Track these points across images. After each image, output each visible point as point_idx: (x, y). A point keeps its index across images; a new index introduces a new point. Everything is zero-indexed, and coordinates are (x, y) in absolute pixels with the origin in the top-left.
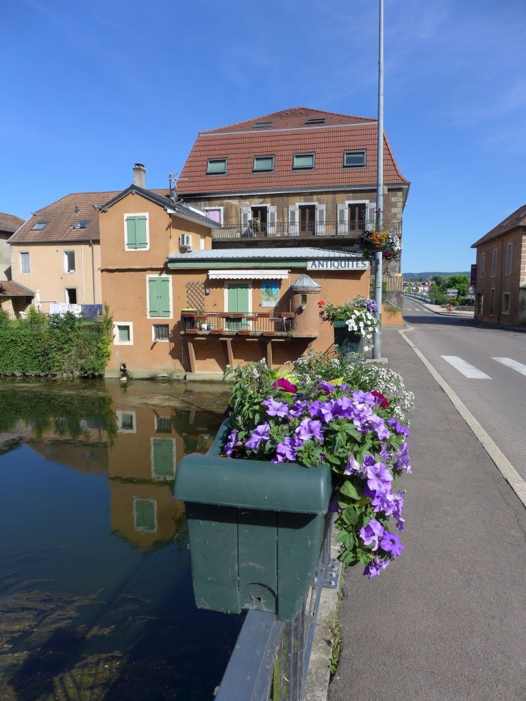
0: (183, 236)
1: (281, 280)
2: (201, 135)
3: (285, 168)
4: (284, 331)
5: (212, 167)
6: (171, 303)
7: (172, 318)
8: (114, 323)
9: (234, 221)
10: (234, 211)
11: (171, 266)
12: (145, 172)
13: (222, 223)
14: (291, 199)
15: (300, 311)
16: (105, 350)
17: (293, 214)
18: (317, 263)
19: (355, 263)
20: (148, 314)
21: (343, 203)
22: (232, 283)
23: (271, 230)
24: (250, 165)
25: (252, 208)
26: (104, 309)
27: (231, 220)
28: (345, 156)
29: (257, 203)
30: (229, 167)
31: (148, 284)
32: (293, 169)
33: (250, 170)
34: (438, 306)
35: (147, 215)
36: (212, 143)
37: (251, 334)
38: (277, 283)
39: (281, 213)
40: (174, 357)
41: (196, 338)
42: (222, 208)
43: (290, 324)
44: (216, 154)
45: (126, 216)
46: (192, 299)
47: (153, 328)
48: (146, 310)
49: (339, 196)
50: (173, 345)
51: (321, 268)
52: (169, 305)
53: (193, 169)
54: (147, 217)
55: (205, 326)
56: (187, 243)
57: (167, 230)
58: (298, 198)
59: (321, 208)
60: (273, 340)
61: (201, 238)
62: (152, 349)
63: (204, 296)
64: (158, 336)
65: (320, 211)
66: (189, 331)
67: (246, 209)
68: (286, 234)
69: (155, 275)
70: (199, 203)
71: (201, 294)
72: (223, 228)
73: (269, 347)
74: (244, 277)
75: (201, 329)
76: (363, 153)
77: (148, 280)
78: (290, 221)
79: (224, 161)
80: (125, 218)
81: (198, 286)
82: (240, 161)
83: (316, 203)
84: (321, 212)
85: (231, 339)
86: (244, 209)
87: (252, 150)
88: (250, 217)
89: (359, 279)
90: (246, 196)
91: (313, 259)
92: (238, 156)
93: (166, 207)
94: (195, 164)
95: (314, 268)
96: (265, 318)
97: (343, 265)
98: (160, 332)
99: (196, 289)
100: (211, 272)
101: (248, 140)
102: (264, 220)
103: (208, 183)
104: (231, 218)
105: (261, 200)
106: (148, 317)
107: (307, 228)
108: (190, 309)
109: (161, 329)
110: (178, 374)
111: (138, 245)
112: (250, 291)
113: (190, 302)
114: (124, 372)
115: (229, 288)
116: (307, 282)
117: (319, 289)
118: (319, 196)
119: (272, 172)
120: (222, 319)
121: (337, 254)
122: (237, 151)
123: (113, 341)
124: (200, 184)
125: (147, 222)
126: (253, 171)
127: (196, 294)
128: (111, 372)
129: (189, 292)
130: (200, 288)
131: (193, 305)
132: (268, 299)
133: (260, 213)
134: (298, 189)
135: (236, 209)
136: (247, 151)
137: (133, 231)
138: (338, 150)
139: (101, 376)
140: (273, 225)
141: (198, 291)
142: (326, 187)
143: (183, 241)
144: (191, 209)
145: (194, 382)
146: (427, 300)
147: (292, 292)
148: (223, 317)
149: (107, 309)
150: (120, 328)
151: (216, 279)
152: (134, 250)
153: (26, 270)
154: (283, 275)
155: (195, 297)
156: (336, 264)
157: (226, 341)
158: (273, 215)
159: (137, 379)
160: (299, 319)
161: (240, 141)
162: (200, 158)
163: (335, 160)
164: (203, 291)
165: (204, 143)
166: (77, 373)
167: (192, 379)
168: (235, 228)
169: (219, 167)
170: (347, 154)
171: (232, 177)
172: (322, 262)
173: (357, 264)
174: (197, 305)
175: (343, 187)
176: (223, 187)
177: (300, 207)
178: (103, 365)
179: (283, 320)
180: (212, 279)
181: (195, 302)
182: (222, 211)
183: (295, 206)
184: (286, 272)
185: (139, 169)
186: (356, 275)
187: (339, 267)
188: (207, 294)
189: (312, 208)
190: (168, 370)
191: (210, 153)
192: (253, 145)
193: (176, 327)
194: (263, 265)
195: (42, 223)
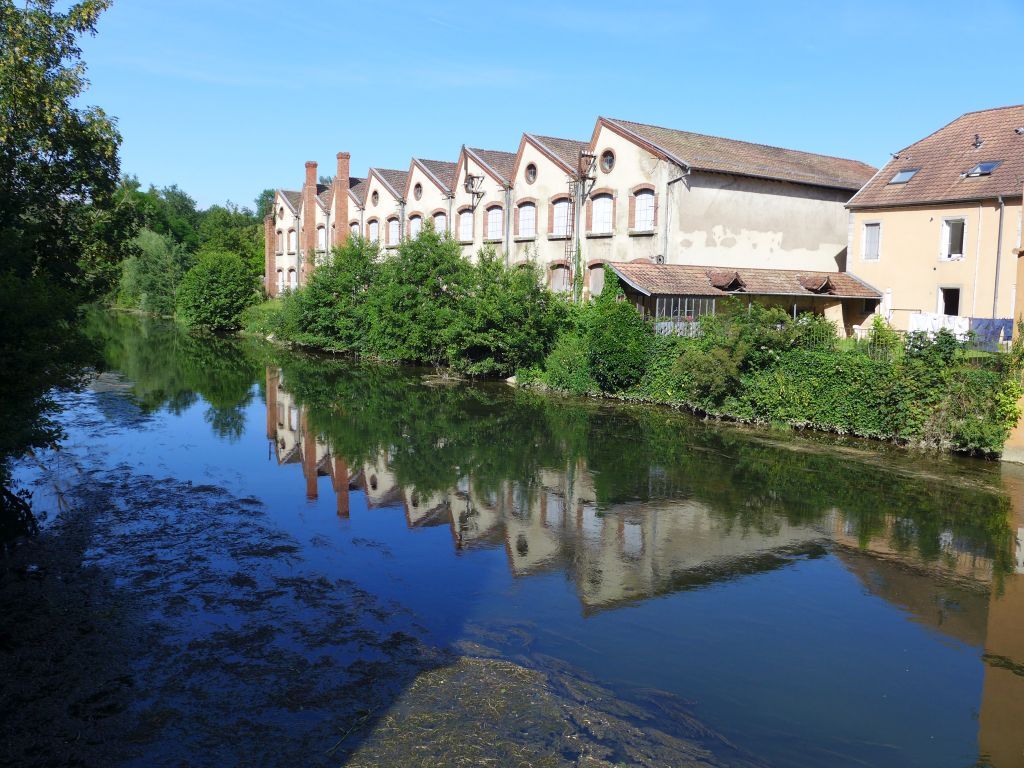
16: (1009, 407)
26: (1015, 328)
128: (1016, 451)
139: (994, 457)
149: (1022, 327)
153: (873, 254)
166: (947, 444)
178: (1001, 435)
195: (908, 171)
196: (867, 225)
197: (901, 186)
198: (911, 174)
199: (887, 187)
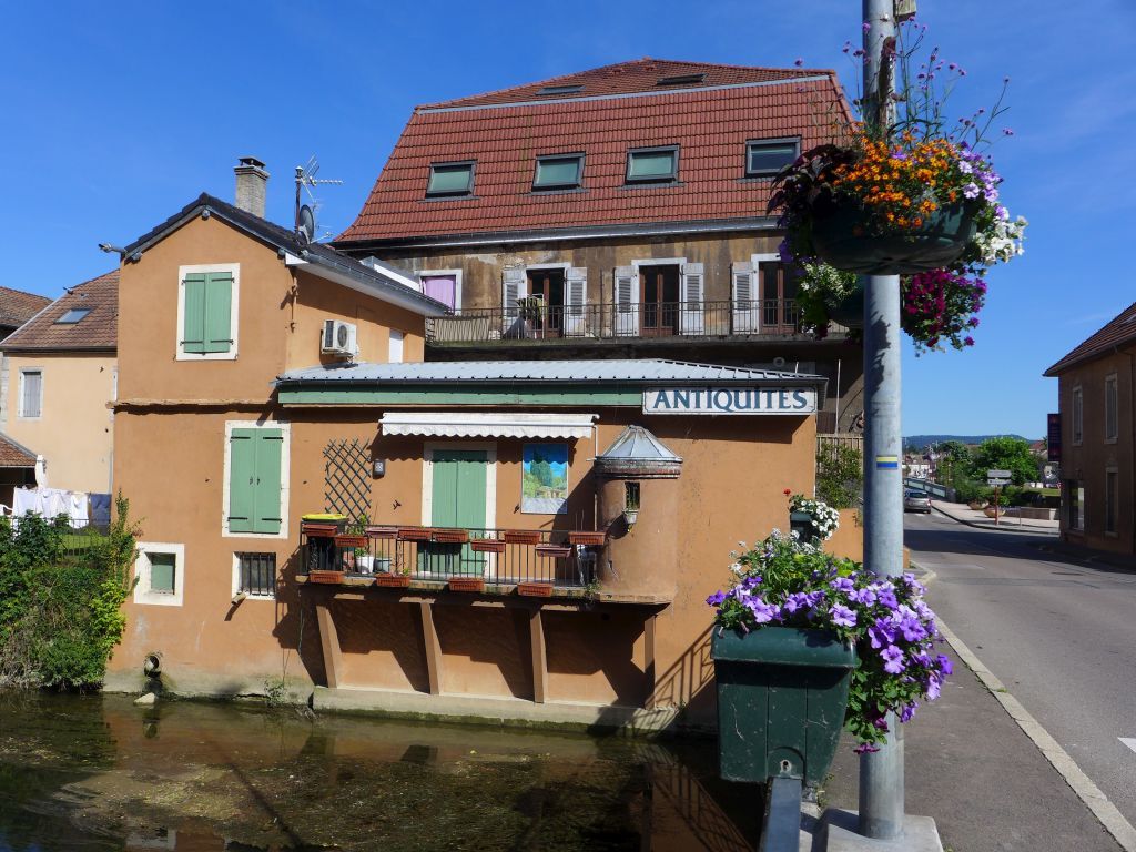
0: (330, 324)
1: (573, 440)
2: (420, 112)
3: (608, 181)
4: (579, 584)
5: (440, 181)
6: (285, 496)
7: (284, 539)
8: (138, 545)
9: (485, 301)
10: (486, 278)
11: (284, 398)
12: (264, 178)
13: (459, 305)
14: (622, 251)
15: (621, 527)
16: (107, 618)
17: (626, 284)
18: (670, 395)
19: (775, 396)
20: (225, 524)
21: (747, 259)
22: (442, 446)
23: (573, 325)
24: (526, 176)
25: (530, 273)
26: (115, 508)
27: (478, 300)
28: (751, 152)
29: (541, 261)
30: (480, 179)
31: (228, 446)
32: (627, 182)
33: (527, 187)
34: (965, 506)
35: (235, 269)
36: (444, 128)
37: (485, 588)
38: (563, 449)
39: (596, 284)
40: (284, 644)
41: (338, 596)
42: (459, 273)
43: (594, 566)
44: (450, 153)
45: (184, 271)
46: (340, 489)
47: (236, 561)
48: (222, 513)
49: (735, 245)
50: (284, 609)
51: (681, 409)
52: (279, 503)
53: (396, 185)
54: (236, 275)
55: (367, 562)
56: (342, 342)
57: (283, 306)
58: (637, 248)
59: (693, 270)
60: (546, 607)
61: (392, 335)
62: (229, 617)
63: (369, 481)
64: (249, 583)
65: (690, 279)
66: (319, 574)
67: (515, 275)
68: (608, 332)
69: (248, 424)
70: (407, 260)
71: (362, 474)
72: (458, 318)
73: (537, 627)
74: (473, 432)
75: (357, 570)
76: (793, 145)
77: (229, 434)
78: (617, 301)
79: (467, 167)
80: (182, 276)
81: (355, 453)
82: (503, 167)
83: (681, 261)
84: (693, 281)
85: (432, 601)
86: (509, 274)
87: (533, 143)
88: (523, 292)
89: (789, 441)
90: (515, 244)
91: (661, 385)
92: (500, 156)
93: (283, 250)
94: (403, 174)
95: (662, 409)
96: (524, 546)
97: (742, 402)
98: (255, 573)
99: (350, 460)
100: (388, 417)
101: (524, 121)
102: (556, 299)
103: (429, 216)
104: (480, 295)
105: (550, 254)
106: (225, 533)
107: (660, 320)
108: (333, 516)
109: (257, 564)
110: (293, 689)
111: (208, 347)
112: (491, 469)
113: (334, 496)
114: (154, 680)
115: (435, 461)
116: (643, 448)
117: (675, 468)
118: (689, 244)
119: (578, 190)
120: (407, 544)
121: (725, 374)
122: (499, 145)
123: (131, 593)
124: (412, 217)
125: (235, 287)
126: (535, 189)
127: (351, 474)
128: (120, 677)
129: (333, 468)
130: (362, 460)
131: (340, 504)
132: (539, 493)
133: (548, 283)
134: (637, 227)
135: (492, 275)
136: (521, 144)
137: (198, 309)
138: (733, 138)
139: (93, 690)
140: (577, 310)
141: (356, 466)
142: (705, 223)
143: (330, 337)
144: (379, 269)
145: (333, 714)
146: (935, 491)
147: (602, 473)
148: (412, 541)
149: (122, 507)
150: (154, 558)
151: (400, 435)
152: (200, 357)
153: (32, 411)
154: (578, 426)
155: (345, 481)
156: (723, 398)
157: (418, 605)
158: (576, 287)
159: (183, 699)
160: (618, 550)
161: (506, 123)
162: (412, 162)
163: (725, 162)
164: (368, 466)
165: (423, 129)
166: (34, 677)
167: (328, 705)
168: (487, 317)
169: (458, 180)
170: (754, 147)
171: (485, 201)
172: (683, 394)
173: (782, 399)
174: (351, 504)
175: (745, 221)
176: (464, 224)
177: (643, 269)
178: (97, 658)
179: (574, 552)
180: (389, 435)
181: (345, 496)
182: (459, 280)
183: (630, 267)
184: (587, 419)
185: (250, 172)
186: (778, 429)
187: (732, 407)
188: (378, 476)
189: (672, 273)
190: (267, 676)
191: (437, 150)
192: (536, 131)
193: (294, 560)
194: (527, 399)
195: (81, 310)
196: (25, 373)
197: (69, 327)
198: (84, 313)
199: (53, 327)
